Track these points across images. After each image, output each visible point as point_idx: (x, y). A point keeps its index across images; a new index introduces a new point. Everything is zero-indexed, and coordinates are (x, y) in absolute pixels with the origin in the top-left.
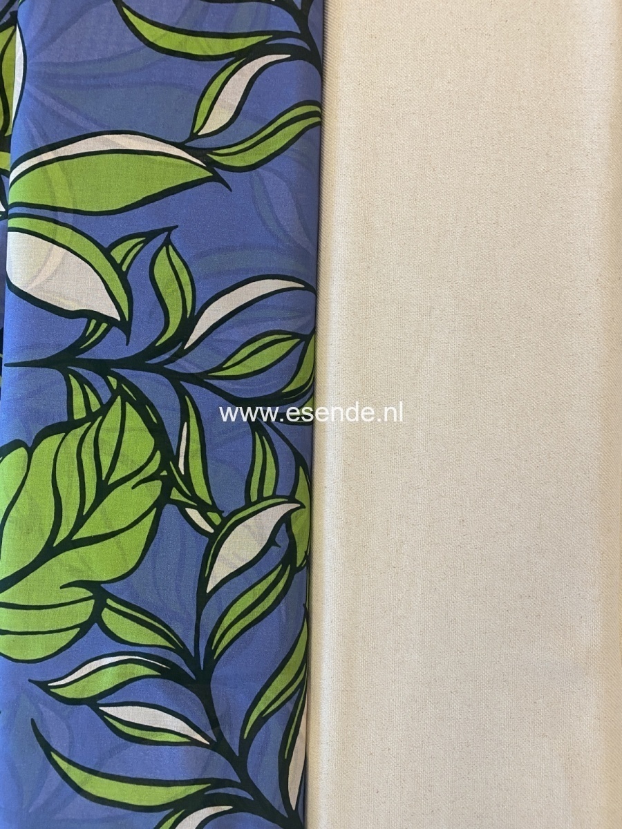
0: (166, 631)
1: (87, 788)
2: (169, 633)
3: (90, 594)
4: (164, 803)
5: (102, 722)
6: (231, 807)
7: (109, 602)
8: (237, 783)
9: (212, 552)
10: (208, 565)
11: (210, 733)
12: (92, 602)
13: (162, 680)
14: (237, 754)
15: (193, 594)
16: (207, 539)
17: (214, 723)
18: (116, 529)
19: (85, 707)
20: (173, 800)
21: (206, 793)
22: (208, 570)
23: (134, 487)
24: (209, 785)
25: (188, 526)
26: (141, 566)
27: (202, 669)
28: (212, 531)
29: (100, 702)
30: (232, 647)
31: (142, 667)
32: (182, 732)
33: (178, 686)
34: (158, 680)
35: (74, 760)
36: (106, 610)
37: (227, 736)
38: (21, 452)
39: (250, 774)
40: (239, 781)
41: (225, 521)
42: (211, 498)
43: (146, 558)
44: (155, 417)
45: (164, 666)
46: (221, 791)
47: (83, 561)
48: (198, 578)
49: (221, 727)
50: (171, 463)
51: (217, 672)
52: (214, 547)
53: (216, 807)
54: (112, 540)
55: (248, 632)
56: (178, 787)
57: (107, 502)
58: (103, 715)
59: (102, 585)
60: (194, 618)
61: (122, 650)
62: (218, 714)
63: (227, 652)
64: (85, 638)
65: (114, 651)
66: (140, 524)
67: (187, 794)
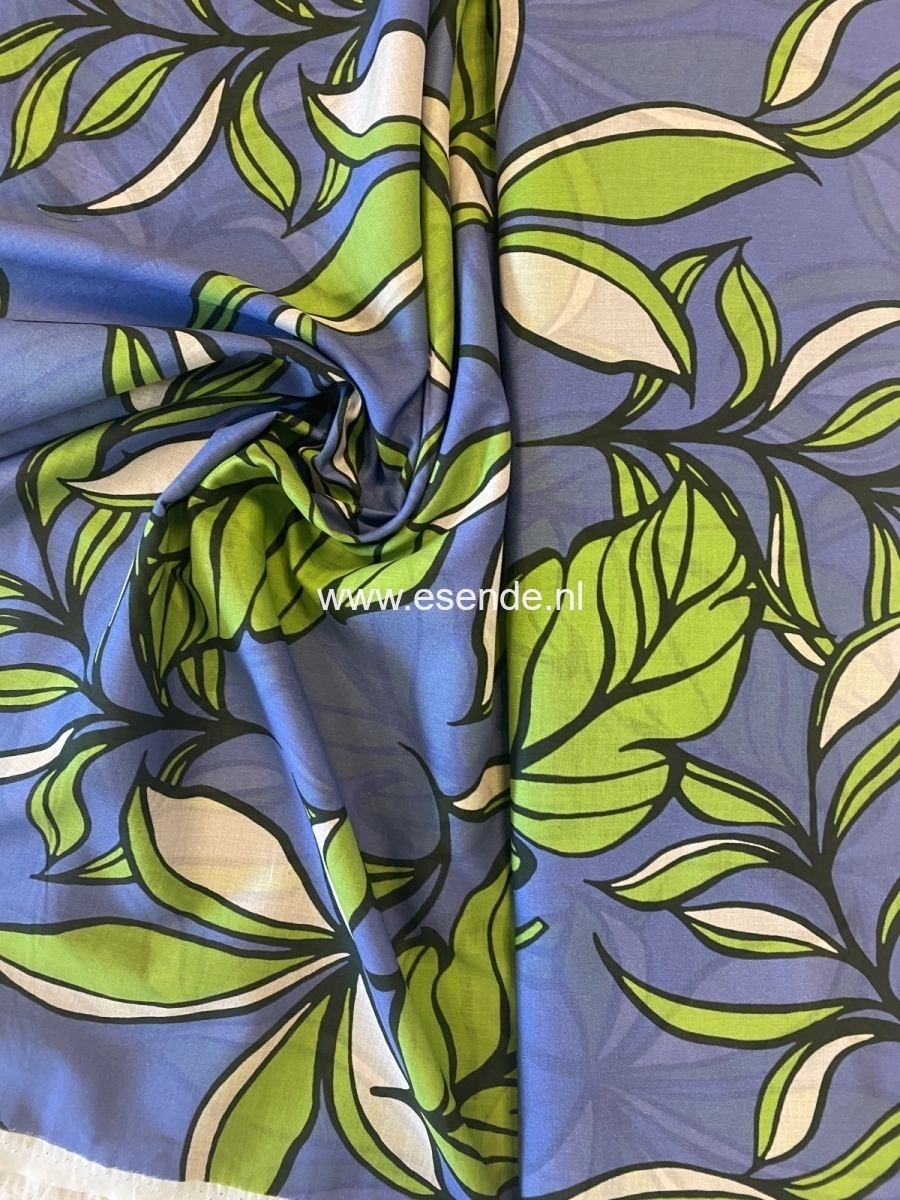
0: (771, 802)
1: (675, 1022)
2: (776, 806)
3: (661, 757)
4: (782, 1035)
5: (688, 932)
6: (872, 1036)
7: (690, 766)
8: (877, 1002)
9: (824, 692)
10: (820, 710)
11: (838, 938)
12: (666, 768)
13: (769, 871)
14: (875, 965)
15: (802, 751)
16: (816, 675)
17: (842, 925)
18: (692, 665)
19: (666, 913)
20: (794, 1030)
21: (839, 1018)
22: (819, 718)
23: (712, 607)
24: (842, 1007)
25: (789, 658)
26: (730, 716)
27: (821, 851)
28: (821, 662)
29: (684, 905)
30: (860, 819)
31: (742, 853)
32: (800, 939)
33: (792, 877)
34: (766, 870)
35: (653, 984)
36: (686, 778)
37: (859, 941)
38: (554, 565)
39: (894, 990)
40: (880, 1000)
41: (839, 648)
42: (818, 618)
43: (735, 703)
44: (735, 508)
45: (772, 851)
46: (858, 1014)
47: (649, 712)
48: (807, 728)
49: (851, 929)
50: (760, 572)
51: (841, 856)
52: (826, 686)
53: (853, 1037)
54: (687, 681)
55: (880, 798)
56: (799, 1013)
57: (675, 630)
58: (689, 921)
59: (679, 744)
60: (806, 782)
61: (711, 832)
62: (845, 913)
63: (854, 827)
64: (660, 818)
65: (699, 834)
66: (724, 657)
67: (813, 1021)
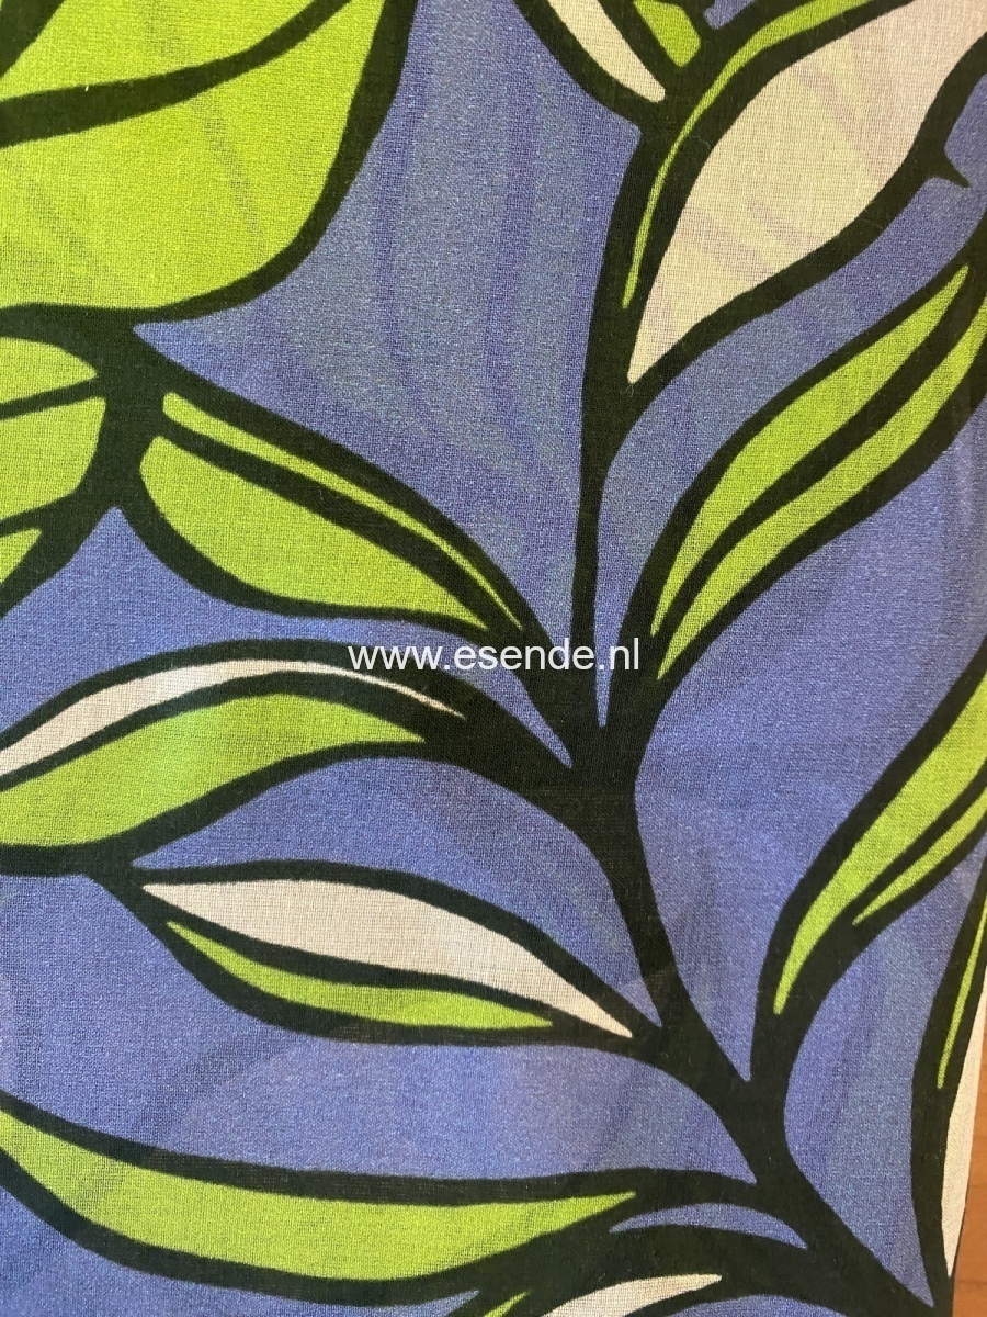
0: (446, 548)
2: (460, 560)
3: (84, 372)
4: (433, 1269)
5: (157, 945)
6: (715, 1278)
7: (177, 408)
8: (741, 1184)
9: (655, 192)
10: (638, 255)
11: (637, 993)
12: (94, 409)
13: (428, 768)
14: (746, 1075)
15: (566, 387)
16: (632, 133)
17: (653, 950)
18: (201, 57)
19: (82, 884)
20: (474, 1255)
21: (617, 1228)
22: (633, 279)
24: (630, 1195)
25: (542, 61)
26: (325, 246)
27: (603, 721)
28: (650, 88)
29: (145, 862)
30: (738, 626)
31: (339, 708)
32: (514, 989)
33: (501, 795)
34: (412, 764)
36: (160, 447)
37: (703, 1002)
39: (795, 1149)
40: (751, 1179)
41: (717, 45)
43: (347, 206)
45: (438, 705)
46: (679, 1216)
47: (44, 208)
48: (588, 310)
49: (682, 968)
51: (670, 738)
52: (663, 173)
53: (655, 1282)
54: (181, 111)
55: (812, 561)
56: (496, 1207)
58: (159, 917)
59: (142, 330)
60: (572, 492)
61: (241, 634)
62: (668, 915)
63: (716, 648)
64: (66, 577)
65: (202, 639)
66: (314, 37)
67: (536, 1232)
